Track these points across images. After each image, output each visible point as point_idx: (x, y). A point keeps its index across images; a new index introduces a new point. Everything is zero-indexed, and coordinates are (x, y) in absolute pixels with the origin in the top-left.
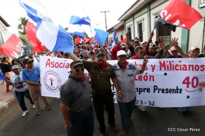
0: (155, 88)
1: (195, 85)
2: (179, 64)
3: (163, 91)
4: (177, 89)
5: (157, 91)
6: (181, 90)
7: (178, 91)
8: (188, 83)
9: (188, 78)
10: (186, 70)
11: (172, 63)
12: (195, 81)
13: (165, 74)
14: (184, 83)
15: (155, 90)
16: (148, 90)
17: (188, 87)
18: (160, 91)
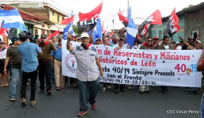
0: (157, 72)
1: (183, 70)
2: (174, 54)
3: (161, 74)
4: (171, 73)
5: (157, 74)
6: (174, 73)
7: (171, 74)
8: (179, 68)
9: (178, 65)
10: (178, 59)
11: (169, 54)
12: (183, 66)
13: (164, 62)
14: (176, 68)
15: (156, 73)
16: (151, 73)
17: (179, 71)
18: (160, 74)
